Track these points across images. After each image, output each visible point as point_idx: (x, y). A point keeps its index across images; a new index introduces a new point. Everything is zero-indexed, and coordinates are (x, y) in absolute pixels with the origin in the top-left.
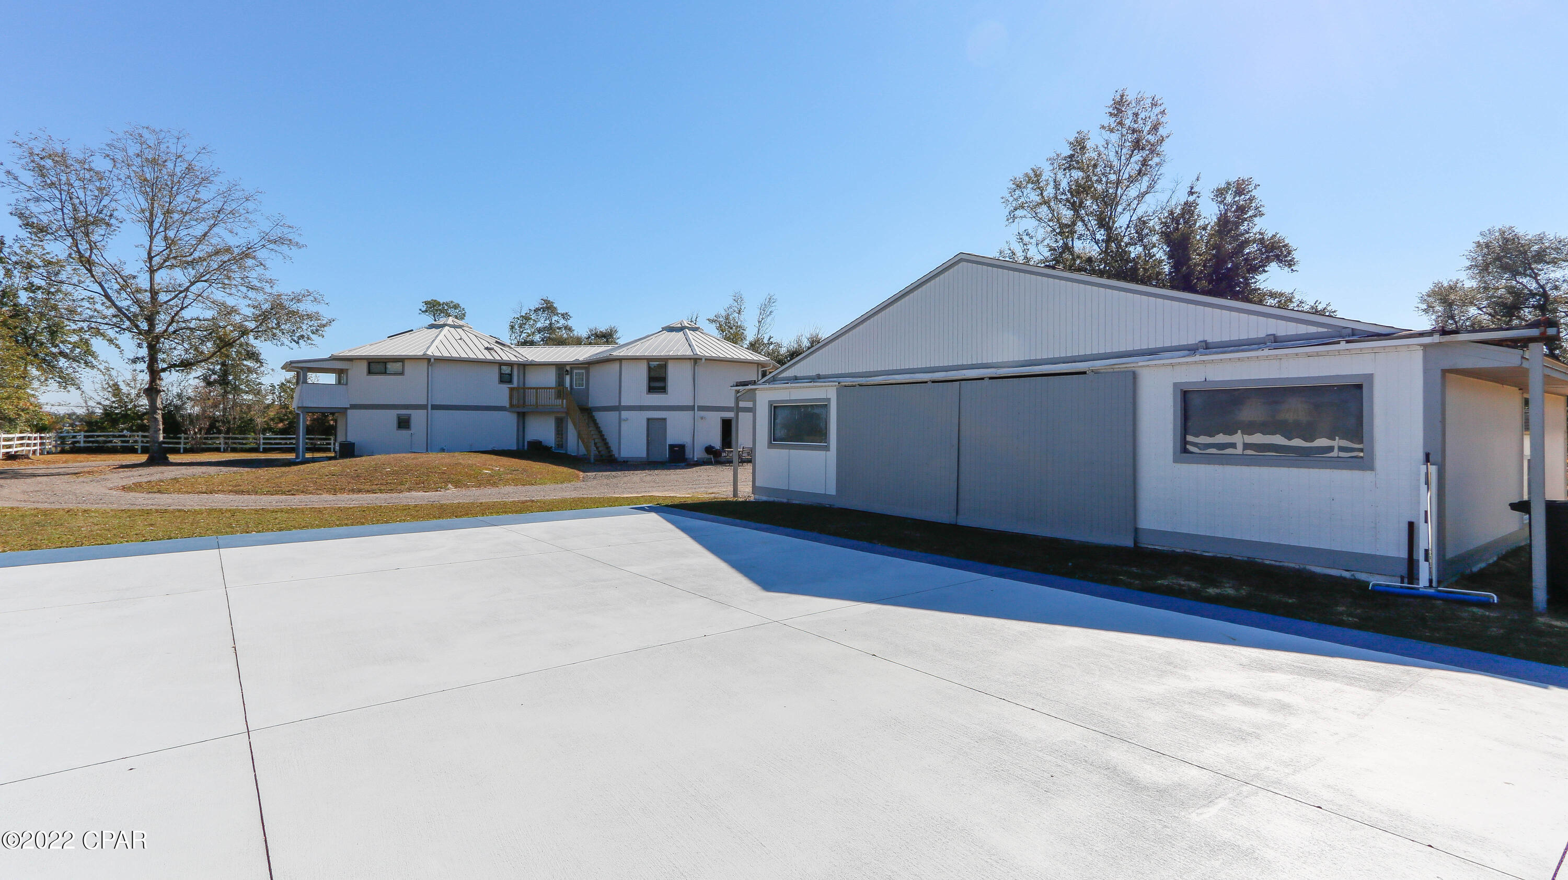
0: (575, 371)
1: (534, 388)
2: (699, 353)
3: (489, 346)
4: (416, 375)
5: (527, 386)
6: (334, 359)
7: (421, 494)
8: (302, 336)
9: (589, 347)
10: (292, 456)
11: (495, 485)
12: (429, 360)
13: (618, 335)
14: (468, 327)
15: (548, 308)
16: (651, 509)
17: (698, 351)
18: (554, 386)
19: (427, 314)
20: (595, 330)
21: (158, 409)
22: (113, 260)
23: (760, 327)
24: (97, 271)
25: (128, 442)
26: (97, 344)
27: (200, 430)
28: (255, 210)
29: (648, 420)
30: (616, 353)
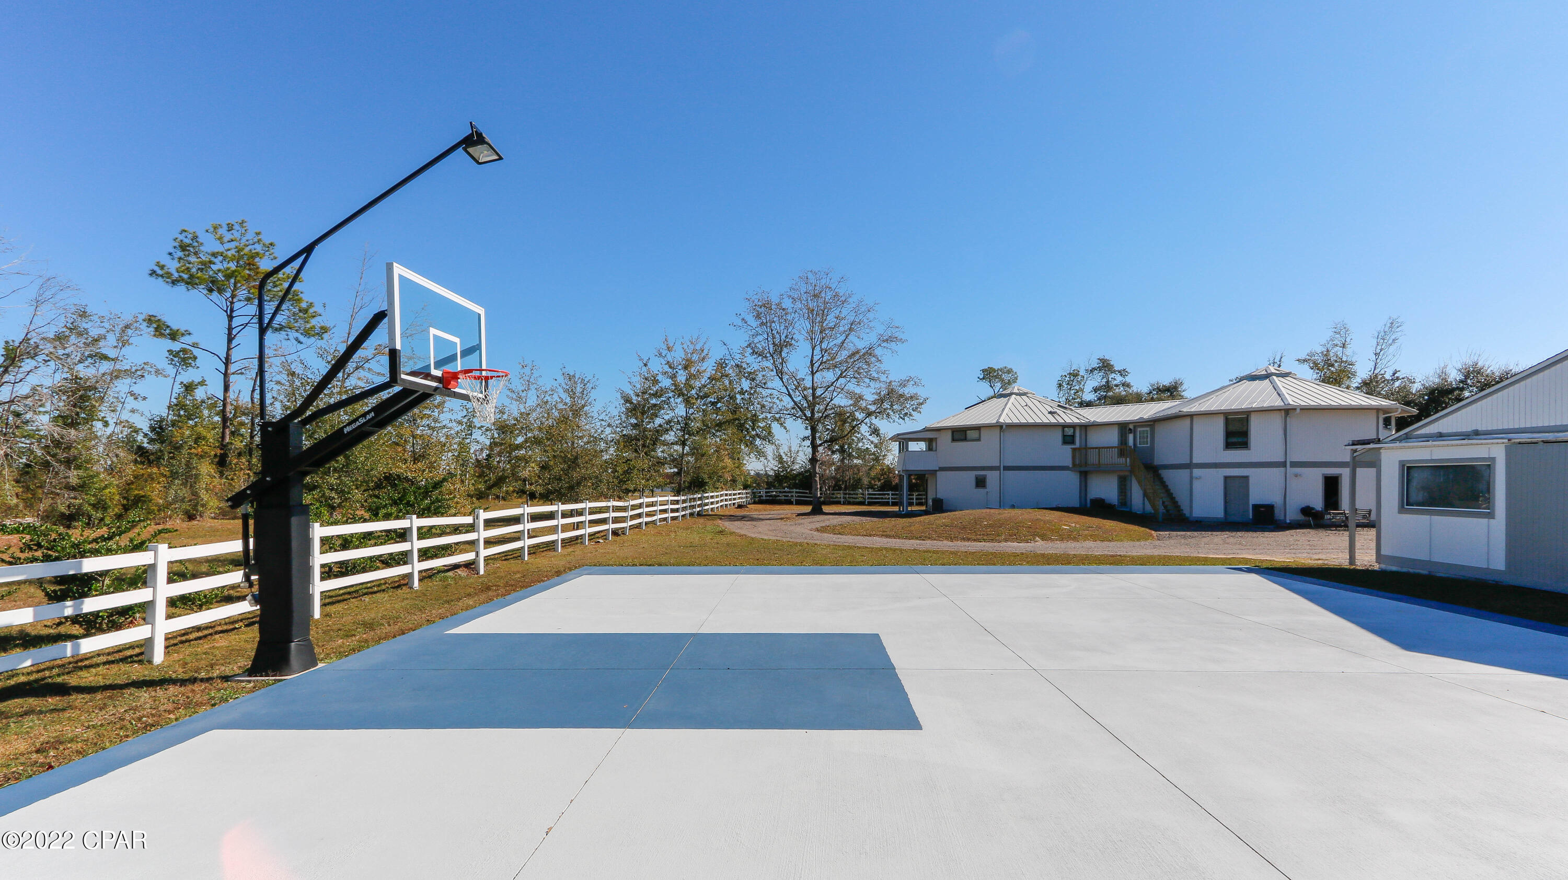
0: (1139, 429)
1: (1096, 448)
2: (1291, 403)
3: (1052, 410)
4: (990, 440)
5: (1089, 445)
6: (926, 430)
7: (1015, 544)
8: (906, 414)
9: (1153, 404)
10: (896, 509)
11: (1075, 539)
12: (1001, 427)
13: (1184, 387)
14: (1031, 393)
15: (1105, 366)
16: (1249, 571)
17: (1290, 400)
18: (1117, 445)
19: (984, 381)
20: (1157, 384)
21: (817, 473)
22: (792, 369)
23: (1378, 361)
24: (785, 378)
25: (787, 496)
26: (775, 427)
27: (829, 488)
28: (875, 318)
29: (1226, 478)
30: (1186, 410)
